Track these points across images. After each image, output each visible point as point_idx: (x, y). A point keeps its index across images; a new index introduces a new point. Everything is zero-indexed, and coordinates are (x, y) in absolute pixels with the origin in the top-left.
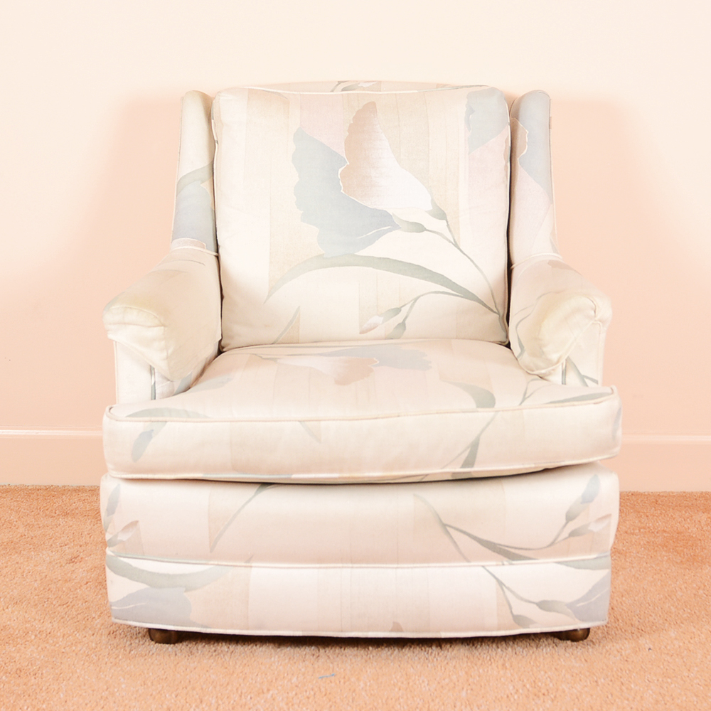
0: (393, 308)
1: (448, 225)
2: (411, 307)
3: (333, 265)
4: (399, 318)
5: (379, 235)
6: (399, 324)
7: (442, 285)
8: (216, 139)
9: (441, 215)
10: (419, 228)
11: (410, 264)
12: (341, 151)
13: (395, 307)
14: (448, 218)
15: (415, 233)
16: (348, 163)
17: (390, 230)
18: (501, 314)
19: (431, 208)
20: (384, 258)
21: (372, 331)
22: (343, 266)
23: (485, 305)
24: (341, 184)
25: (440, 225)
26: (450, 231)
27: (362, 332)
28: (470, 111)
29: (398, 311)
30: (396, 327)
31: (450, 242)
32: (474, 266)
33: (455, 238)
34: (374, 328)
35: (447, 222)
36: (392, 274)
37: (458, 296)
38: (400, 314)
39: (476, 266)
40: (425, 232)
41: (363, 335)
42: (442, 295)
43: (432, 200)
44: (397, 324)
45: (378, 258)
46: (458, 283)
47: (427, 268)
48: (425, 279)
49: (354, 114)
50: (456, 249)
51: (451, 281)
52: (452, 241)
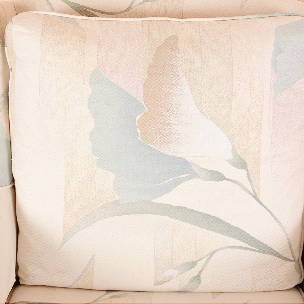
0: (188, 261)
1: (248, 175)
2: (207, 261)
3: (129, 213)
4: (194, 272)
5: (176, 183)
6: (194, 277)
7: (239, 240)
8: (10, 67)
9: (241, 164)
10: (219, 177)
11: (207, 215)
12: (140, 97)
13: (190, 261)
14: (249, 167)
15: (213, 183)
16: (147, 110)
17: (188, 179)
18: (297, 258)
19: (231, 157)
20: (181, 208)
21: (167, 284)
22: (139, 213)
23: (282, 257)
24: (139, 131)
25: (240, 174)
26: (250, 181)
27: (155, 285)
28: (278, 51)
29: (193, 264)
30: (191, 281)
31: (250, 193)
32: (273, 219)
33: (255, 189)
34: (169, 281)
35: (247, 171)
36: (189, 225)
37: (255, 251)
38: (196, 267)
39: (275, 218)
40: (225, 181)
41: (157, 287)
42: (239, 250)
43: (233, 149)
45: (175, 207)
46: (255, 237)
47: (225, 220)
48: (222, 232)
49: (155, 52)
50: (255, 201)
51: (248, 235)
52: (252, 192)
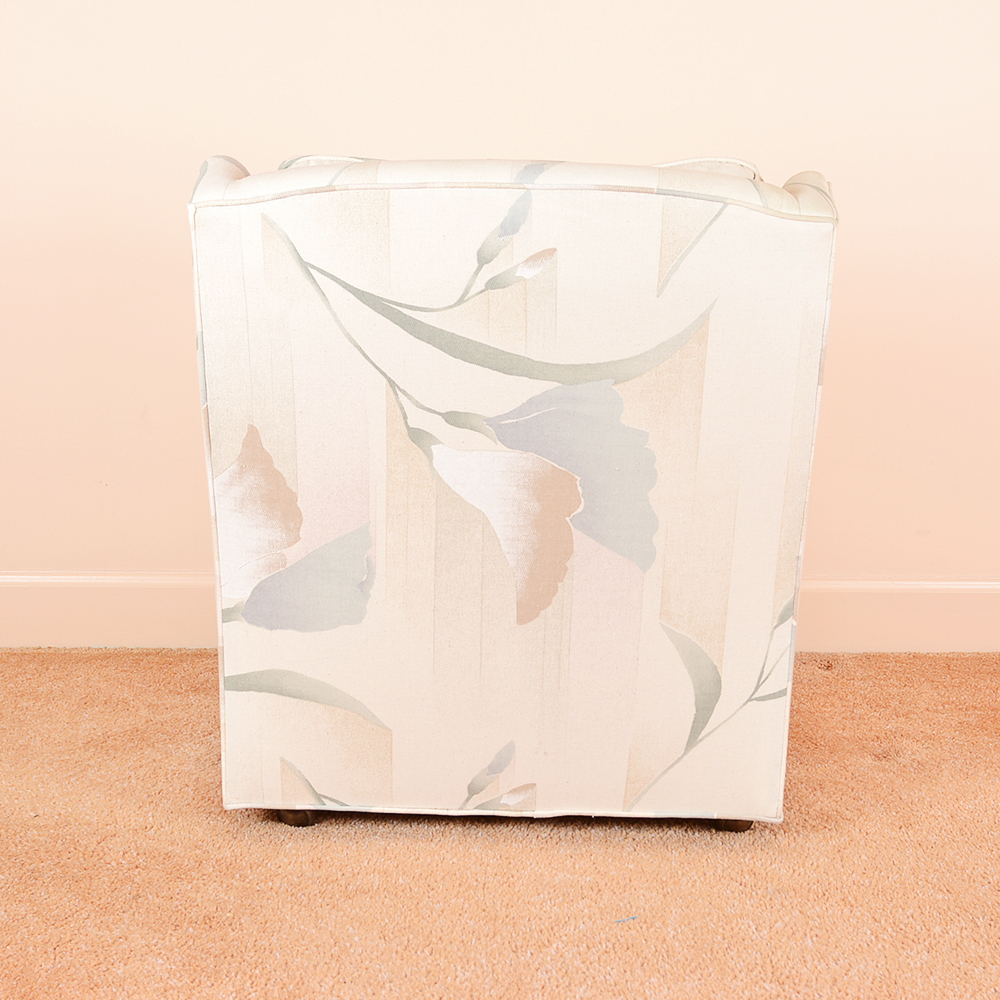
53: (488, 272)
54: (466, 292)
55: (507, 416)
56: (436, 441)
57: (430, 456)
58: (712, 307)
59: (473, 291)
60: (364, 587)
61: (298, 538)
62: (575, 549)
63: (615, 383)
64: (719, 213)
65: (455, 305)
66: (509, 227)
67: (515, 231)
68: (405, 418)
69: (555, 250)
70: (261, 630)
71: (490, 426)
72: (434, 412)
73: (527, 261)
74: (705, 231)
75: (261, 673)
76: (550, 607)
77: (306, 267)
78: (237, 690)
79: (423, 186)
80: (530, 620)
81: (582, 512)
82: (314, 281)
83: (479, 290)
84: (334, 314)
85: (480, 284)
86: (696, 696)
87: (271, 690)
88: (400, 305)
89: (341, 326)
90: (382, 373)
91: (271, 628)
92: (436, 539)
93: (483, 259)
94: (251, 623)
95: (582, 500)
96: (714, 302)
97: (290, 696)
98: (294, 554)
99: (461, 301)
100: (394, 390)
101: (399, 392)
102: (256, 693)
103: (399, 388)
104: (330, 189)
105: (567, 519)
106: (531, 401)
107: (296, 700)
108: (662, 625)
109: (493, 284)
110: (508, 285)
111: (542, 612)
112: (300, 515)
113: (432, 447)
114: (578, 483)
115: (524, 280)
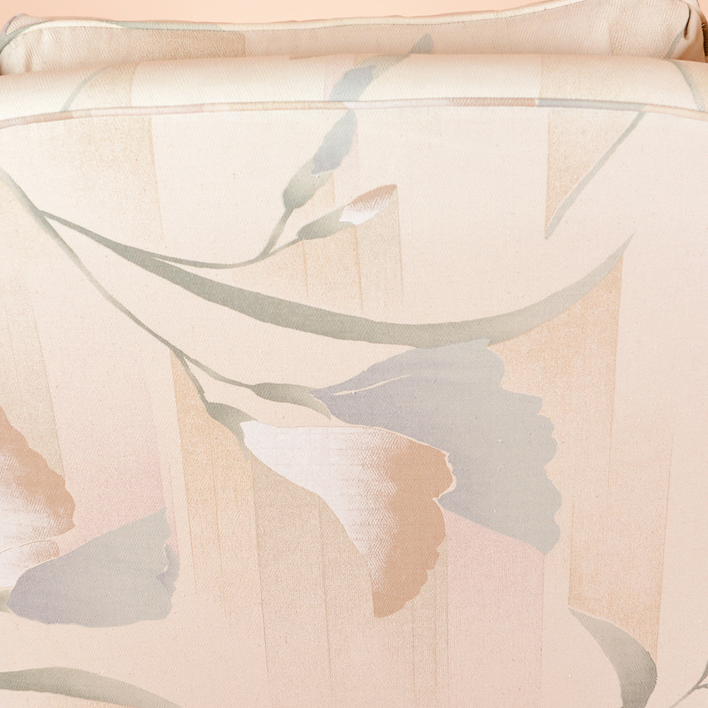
44: (306, 207)
53: (300, 218)
54: (272, 243)
55: (342, 386)
56: (247, 418)
57: (239, 434)
58: (625, 246)
59: (281, 241)
60: (166, 579)
61: (71, 526)
62: (447, 532)
63: (491, 343)
64: (633, 126)
65: (257, 260)
66: (327, 160)
67: (335, 164)
68: (201, 391)
69: (393, 187)
70: (35, 623)
71: (320, 398)
72: (241, 384)
73: (355, 202)
74: (612, 150)
75: (41, 671)
76: (418, 597)
77: (42, 217)
78: (11, 688)
79: (198, 108)
80: (392, 612)
81: (454, 491)
82: (56, 235)
83: (290, 240)
84: (88, 274)
85: (290, 232)
86: (623, 687)
87: (56, 690)
88: (180, 261)
89: (100, 288)
90: (163, 341)
91: (48, 621)
92: (257, 526)
93: (292, 201)
94: (21, 614)
95: (454, 477)
96: (629, 241)
97: (80, 696)
98: (67, 542)
99: (265, 254)
100: (182, 361)
101: (189, 363)
102: (37, 694)
103: (189, 358)
104: (65, 115)
105: (435, 499)
106: (373, 369)
107: (89, 702)
108: (573, 613)
109: (308, 233)
110: (330, 233)
111: (408, 604)
112: (71, 500)
113: (242, 424)
114: (446, 459)
115: (353, 226)
